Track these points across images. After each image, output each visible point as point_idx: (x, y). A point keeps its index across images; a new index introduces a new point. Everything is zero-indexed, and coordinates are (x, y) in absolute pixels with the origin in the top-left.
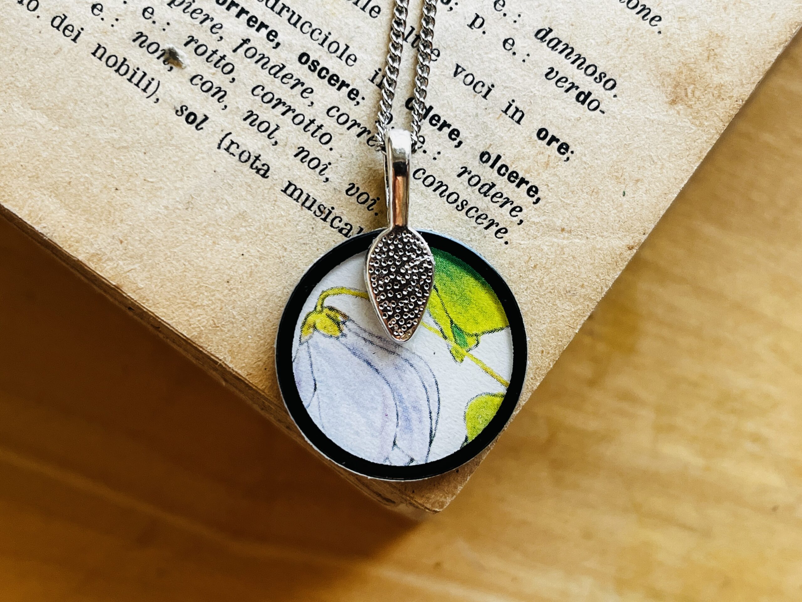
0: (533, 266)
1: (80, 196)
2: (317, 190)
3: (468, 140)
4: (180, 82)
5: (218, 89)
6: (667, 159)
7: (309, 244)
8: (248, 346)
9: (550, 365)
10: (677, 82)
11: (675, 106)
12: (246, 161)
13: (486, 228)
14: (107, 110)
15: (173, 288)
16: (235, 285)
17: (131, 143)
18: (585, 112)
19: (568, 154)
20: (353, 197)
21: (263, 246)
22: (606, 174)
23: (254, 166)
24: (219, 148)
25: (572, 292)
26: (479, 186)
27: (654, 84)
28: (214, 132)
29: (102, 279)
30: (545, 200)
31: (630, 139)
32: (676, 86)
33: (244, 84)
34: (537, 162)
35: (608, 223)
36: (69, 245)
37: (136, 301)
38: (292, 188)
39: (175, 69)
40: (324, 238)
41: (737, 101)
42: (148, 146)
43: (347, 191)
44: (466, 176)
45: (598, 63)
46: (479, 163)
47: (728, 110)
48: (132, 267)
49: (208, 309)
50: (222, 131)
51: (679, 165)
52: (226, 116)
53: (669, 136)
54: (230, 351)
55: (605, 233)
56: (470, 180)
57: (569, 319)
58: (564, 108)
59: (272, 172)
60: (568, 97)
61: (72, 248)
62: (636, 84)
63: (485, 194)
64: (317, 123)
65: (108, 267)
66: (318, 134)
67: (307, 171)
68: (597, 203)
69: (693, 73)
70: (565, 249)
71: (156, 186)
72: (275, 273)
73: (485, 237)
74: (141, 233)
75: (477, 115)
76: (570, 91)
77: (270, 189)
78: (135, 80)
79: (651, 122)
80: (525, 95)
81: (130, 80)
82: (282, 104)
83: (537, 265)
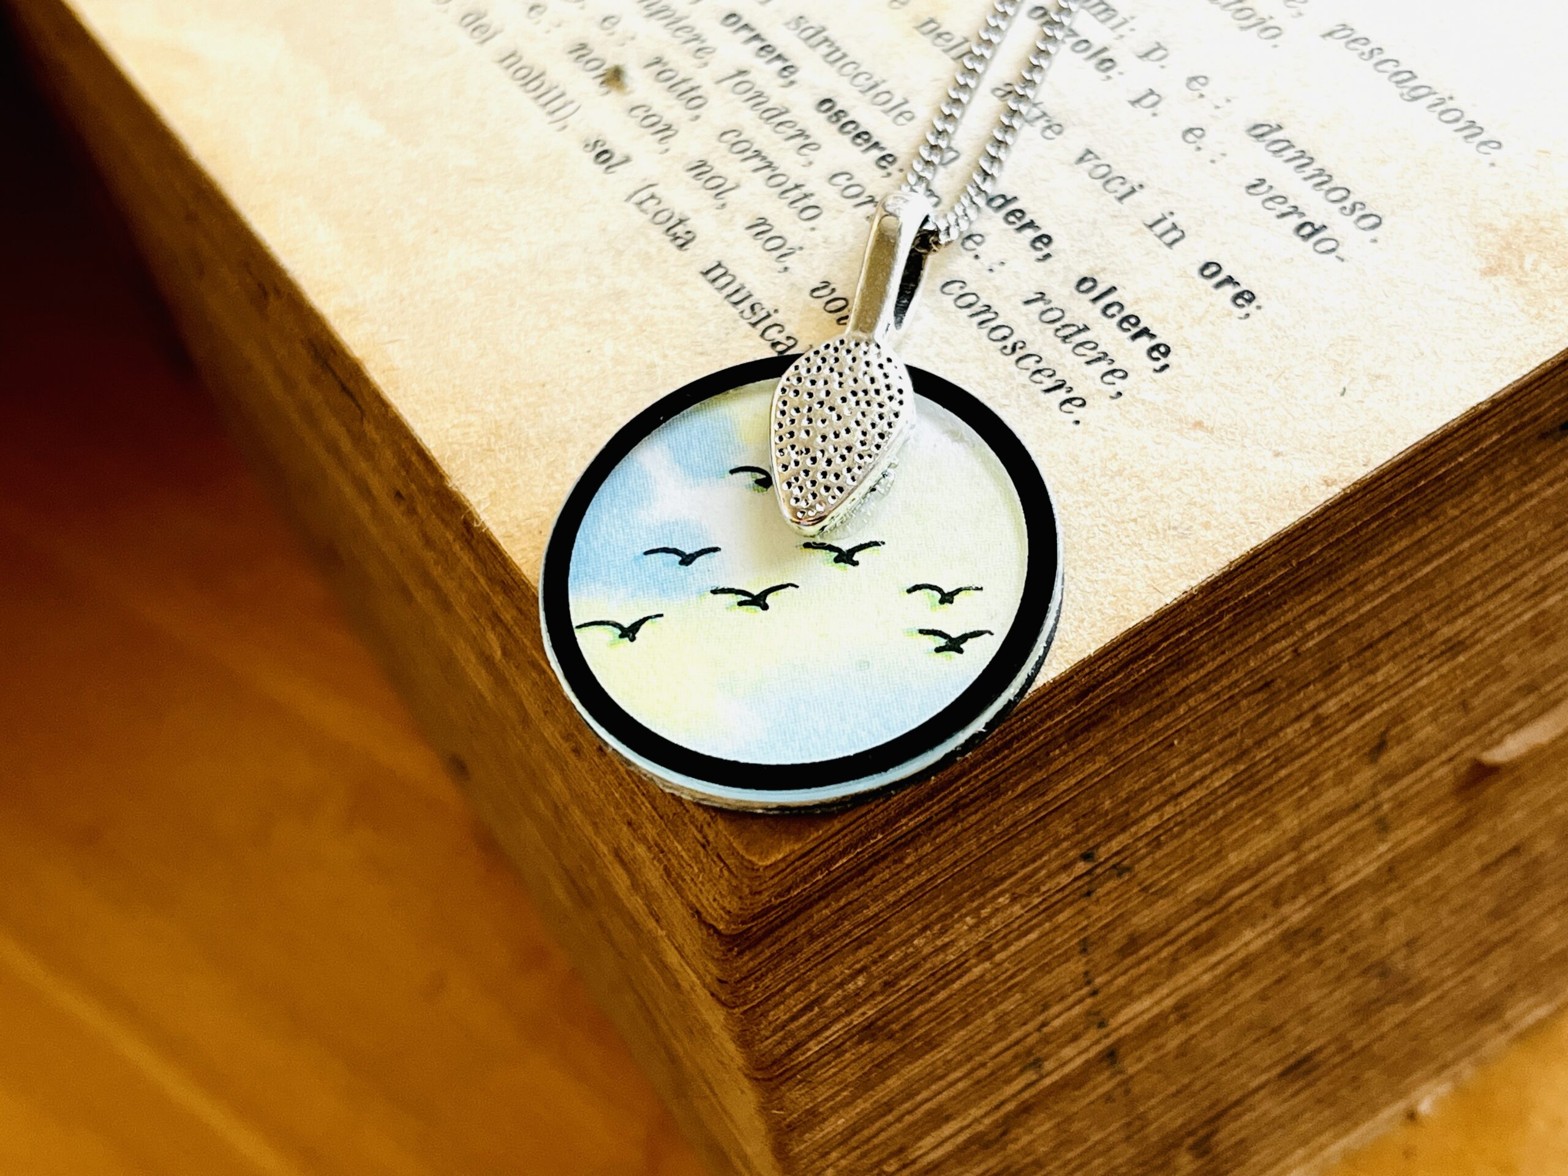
2: (760, 281)
3: (1063, 255)
4: (613, 110)
5: (667, 126)
8: (529, 490)
9: (1090, 648)
10: (1507, 243)
11: (1493, 278)
12: (661, 223)
13: (1048, 391)
16: (553, 391)
18: (1305, 252)
19: (1251, 308)
20: (819, 300)
21: (629, 346)
23: (672, 231)
24: (627, 200)
25: (1180, 531)
27: (1459, 238)
28: (630, 179)
30: (1178, 371)
32: (1503, 249)
33: (711, 124)
34: (1184, 310)
35: (1294, 432)
38: (720, 271)
39: (614, 93)
43: (814, 291)
44: (1040, 306)
45: (1356, 187)
46: (1072, 292)
50: (644, 179)
52: (660, 162)
54: (495, 493)
55: (1283, 448)
56: (1043, 313)
57: (1157, 576)
58: (1265, 240)
59: (697, 244)
60: (1279, 226)
62: (1420, 230)
63: (1065, 339)
64: (804, 190)
66: (800, 205)
67: (758, 251)
68: (1282, 395)
69: (1544, 236)
70: (1190, 457)
73: (1039, 406)
75: (1095, 222)
76: (1286, 218)
77: (681, 266)
78: (544, 99)
79: (1436, 295)
80: (1196, 209)
81: (537, 98)
82: (759, 157)
83: (1125, 469)
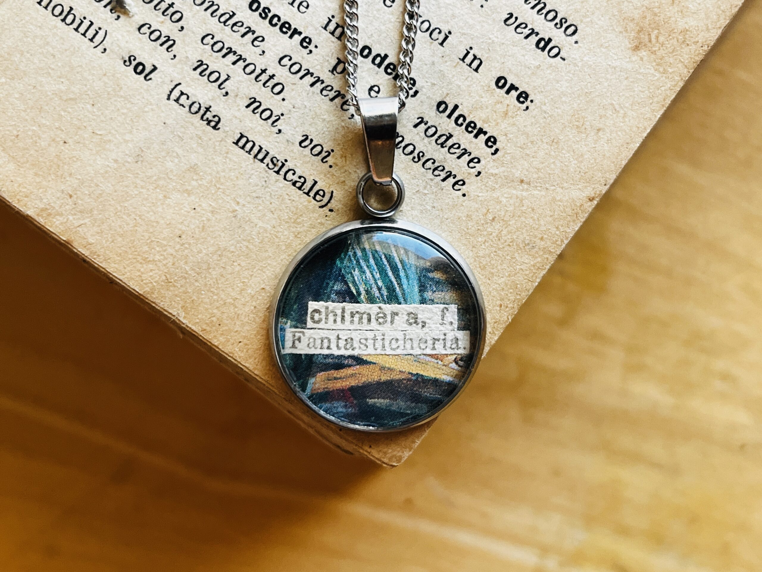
0: (491, 218)
1: (27, 149)
2: (270, 142)
3: (424, 90)
4: (128, 31)
5: (167, 38)
6: (630, 107)
7: (262, 197)
8: (202, 301)
9: (508, 319)
10: (641, 27)
11: (638, 52)
12: (196, 113)
13: (444, 180)
14: (54, 60)
15: (123, 243)
16: (187, 239)
17: (78, 95)
18: (545, 59)
19: (528, 103)
20: (306, 149)
21: (215, 200)
22: (567, 124)
23: (205, 118)
24: (168, 99)
25: (531, 245)
26: (436, 137)
27: (617, 30)
28: (163, 82)
29: (51, 234)
30: (504, 151)
31: (591, 87)
32: (639, 32)
33: (193, 33)
34: (495, 112)
35: (568, 174)
36: (18, 200)
37: (86, 257)
38: (244, 140)
39: (122, 17)
40: (277, 191)
41: (702, 47)
42: (95, 98)
43: (301, 143)
44: (422, 127)
45: (559, 8)
46: (436, 113)
47: (693, 56)
48: (82, 222)
49: (160, 264)
50: (172, 81)
51: (641, 114)
52: (175, 66)
53: (631, 84)
54: (184, 306)
55: (565, 185)
56: (426, 130)
57: (527, 272)
58: (523, 56)
59: (223, 124)
60: (527, 44)
61: (21, 203)
62: (597, 30)
63: (442, 145)
64: (269, 73)
65: (58, 222)
66: (270, 84)
67: (259, 123)
68: (557, 153)
69: (657, 18)
70: (524, 202)
71: (105, 139)
72: (228, 227)
73: (442, 190)
74: (90, 187)
76: (530, 38)
77: (221, 141)
78: (82, 29)
79: (613, 69)
80: (482, 42)
81: (76, 30)
82: (232, 53)
83: (495, 217)
